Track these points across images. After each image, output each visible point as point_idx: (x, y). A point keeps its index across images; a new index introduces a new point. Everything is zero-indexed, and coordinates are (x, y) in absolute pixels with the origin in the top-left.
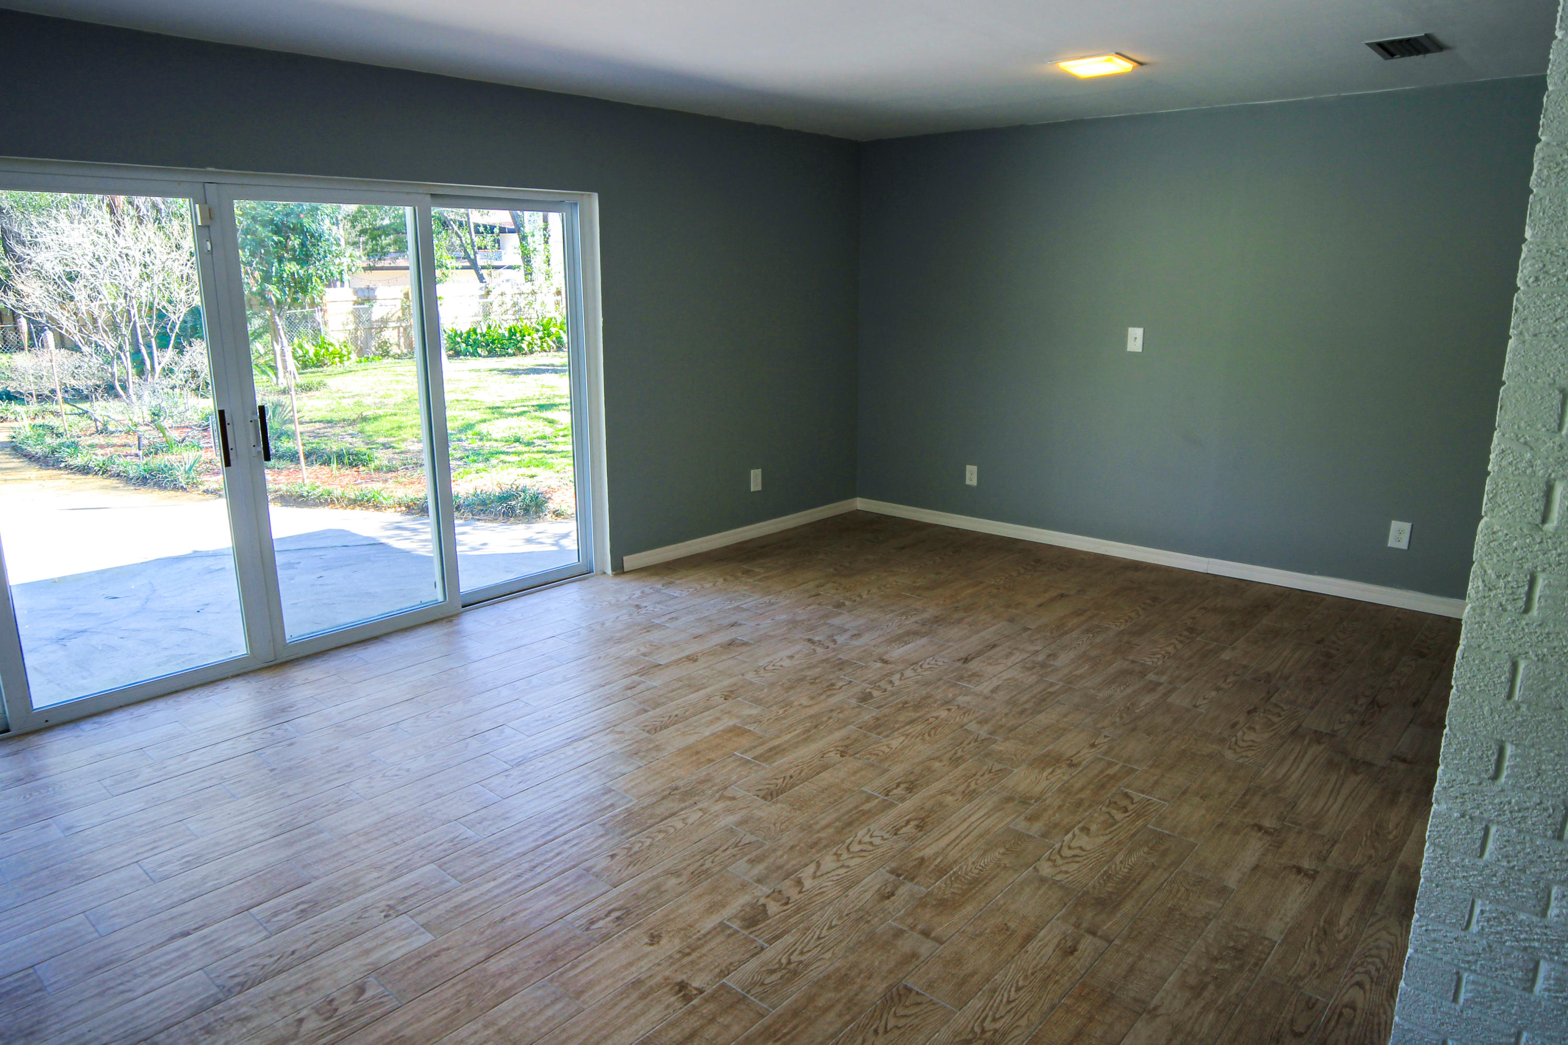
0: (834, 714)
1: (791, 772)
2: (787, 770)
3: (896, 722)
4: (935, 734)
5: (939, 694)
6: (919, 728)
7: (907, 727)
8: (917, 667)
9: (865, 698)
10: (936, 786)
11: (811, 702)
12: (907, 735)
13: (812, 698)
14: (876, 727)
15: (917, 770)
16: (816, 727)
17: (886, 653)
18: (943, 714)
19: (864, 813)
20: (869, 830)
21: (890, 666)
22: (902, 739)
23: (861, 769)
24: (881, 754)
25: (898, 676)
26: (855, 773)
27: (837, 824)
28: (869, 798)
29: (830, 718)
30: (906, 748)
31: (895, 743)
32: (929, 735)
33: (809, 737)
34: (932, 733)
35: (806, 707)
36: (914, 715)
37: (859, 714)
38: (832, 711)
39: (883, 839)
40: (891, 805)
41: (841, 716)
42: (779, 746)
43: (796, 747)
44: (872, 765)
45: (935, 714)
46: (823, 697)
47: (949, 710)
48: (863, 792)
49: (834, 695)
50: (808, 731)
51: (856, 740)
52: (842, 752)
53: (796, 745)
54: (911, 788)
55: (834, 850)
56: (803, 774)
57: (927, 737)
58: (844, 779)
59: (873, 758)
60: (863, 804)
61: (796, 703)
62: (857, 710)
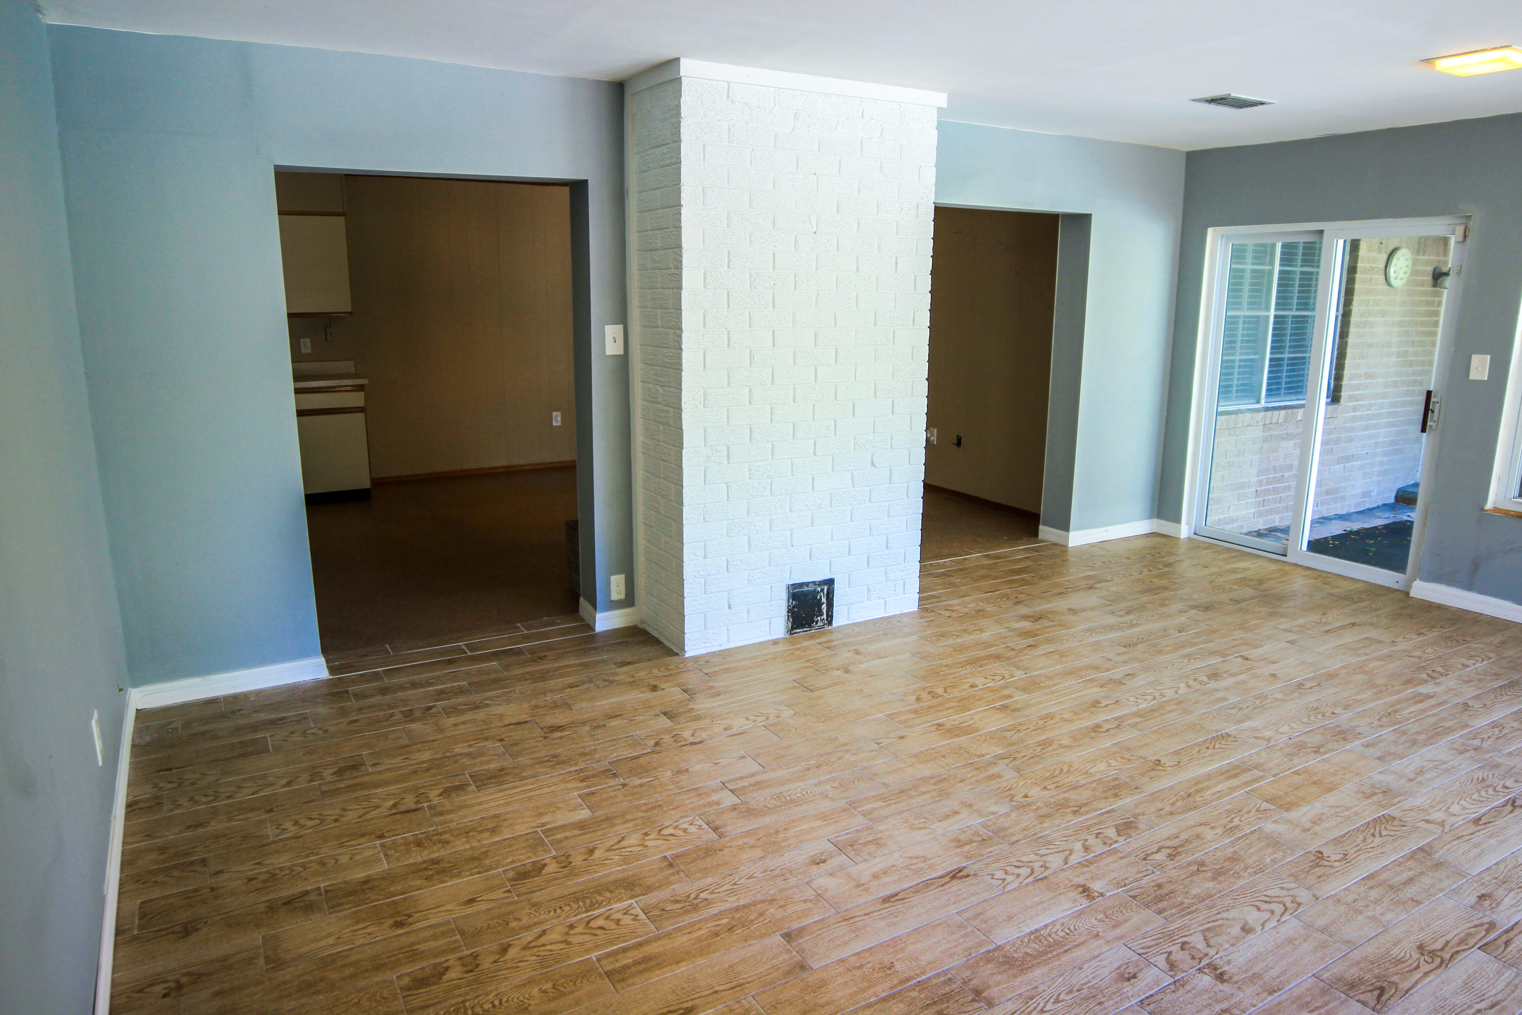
0: (1168, 808)
1: (1209, 752)
2: (1213, 755)
3: (1094, 789)
4: (1055, 770)
5: (1028, 819)
6: (1071, 779)
7: (1083, 782)
8: (1038, 871)
9: (1126, 827)
10: (1074, 727)
11: (1199, 830)
12: (1086, 773)
13: (1198, 836)
14: (1117, 786)
15: (1086, 740)
16: (1189, 795)
17: (1080, 914)
18: (1035, 792)
19: (1141, 716)
20: (1138, 706)
21: (1080, 880)
22: (1093, 770)
23: (1140, 747)
24: (1118, 759)
25: (1074, 859)
26: (1147, 744)
27: (1163, 712)
28: (1134, 725)
29: (1173, 804)
30: (1091, 761)
31: (1102, 766)
32: (1062, 770)
33: (1196, 784)
34: (1057, 772)
35: (1205, 824)
36: (1072, 795)
37: (1137, 806)
38: (1172, 813)
39: (1128, 700)
40: (1116, 719)
41: (1160, 805)
42: (1228, 778)
43: (1208, 775)
44: (1129, 749)
45: (1045, 793)
46: (1184, 836)
47: (1026, 796)
48: (1139, 730)
49: (1168, 838)
50: (1197, 791)
51: (1143, 775)
52: (1159, 765)
53: (1209, 776)
54: (1096, 728)
55: (1164, 699)
56: (1197, 750)
57: (1065, 769)
58: (1157, 741)
59: (1127, 756)
60: (1141, 722)
61: (1220, 831)
62: (1139, 811)
